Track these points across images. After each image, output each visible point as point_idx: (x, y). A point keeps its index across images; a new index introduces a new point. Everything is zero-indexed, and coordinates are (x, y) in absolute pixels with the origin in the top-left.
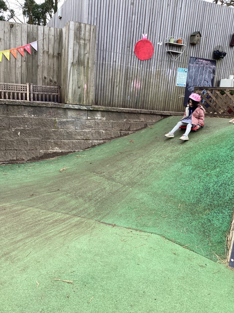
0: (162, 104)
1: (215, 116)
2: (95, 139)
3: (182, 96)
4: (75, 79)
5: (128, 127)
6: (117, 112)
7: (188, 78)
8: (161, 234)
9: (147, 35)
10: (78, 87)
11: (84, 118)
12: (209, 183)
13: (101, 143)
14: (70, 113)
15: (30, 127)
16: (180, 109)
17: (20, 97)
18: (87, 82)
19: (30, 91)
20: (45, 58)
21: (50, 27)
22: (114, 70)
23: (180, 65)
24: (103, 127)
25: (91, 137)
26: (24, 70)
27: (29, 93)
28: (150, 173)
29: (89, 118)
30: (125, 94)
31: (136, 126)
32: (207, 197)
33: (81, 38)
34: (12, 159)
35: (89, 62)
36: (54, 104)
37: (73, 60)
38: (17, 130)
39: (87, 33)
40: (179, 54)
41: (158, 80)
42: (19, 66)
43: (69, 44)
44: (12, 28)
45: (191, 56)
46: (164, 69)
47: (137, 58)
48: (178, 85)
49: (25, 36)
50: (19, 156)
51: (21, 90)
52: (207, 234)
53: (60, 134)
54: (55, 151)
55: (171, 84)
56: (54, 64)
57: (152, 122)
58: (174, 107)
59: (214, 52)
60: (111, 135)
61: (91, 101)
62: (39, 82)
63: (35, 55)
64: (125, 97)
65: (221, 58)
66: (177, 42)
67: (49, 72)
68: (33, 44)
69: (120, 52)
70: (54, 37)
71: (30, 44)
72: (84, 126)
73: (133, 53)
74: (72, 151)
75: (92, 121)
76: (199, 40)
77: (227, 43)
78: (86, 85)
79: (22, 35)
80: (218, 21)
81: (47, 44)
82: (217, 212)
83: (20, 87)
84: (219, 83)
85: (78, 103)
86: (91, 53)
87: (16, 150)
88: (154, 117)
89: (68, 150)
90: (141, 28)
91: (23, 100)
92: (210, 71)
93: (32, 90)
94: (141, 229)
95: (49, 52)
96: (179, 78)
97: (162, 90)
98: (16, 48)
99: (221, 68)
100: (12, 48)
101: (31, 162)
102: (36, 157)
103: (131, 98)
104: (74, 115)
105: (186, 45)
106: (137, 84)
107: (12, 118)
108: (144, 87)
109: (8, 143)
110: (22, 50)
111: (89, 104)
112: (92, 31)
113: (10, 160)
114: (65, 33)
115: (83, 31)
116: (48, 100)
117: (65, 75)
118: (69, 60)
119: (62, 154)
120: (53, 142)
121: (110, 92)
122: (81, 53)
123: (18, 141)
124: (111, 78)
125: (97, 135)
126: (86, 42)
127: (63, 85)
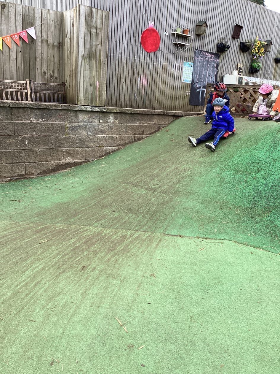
0: (169, 103)
2: (109, 146)
3: (188, 93)
4: (86, 75)
5: (142, 131)
6: (131, 113)
7: (194, 73)
8: (232, 239)
9: (153, 23)
10: (90, 85)
11: (97, 121)
12: (258, 186)
13: (115, 150)
14: (81, 116)
15: (39, 134)
17: (19, 97)
18: (99, 79)
19: (31, 89)
20: (44, 48)
21: (49, 10)
22: (120, 63)
23: (186, 58)
24: (116, 132)
25: (105, 144)
26: (20, 64)
27: (30, 93)
29: (101, 121)
30: (132, 91)
31: (150, 129)
32: (261, 200)
33: (92, 26)
34: (20, 174)
35: (102, 55)
36: (64, 105)
37: (83, 53)
38: (25, 139)
39: (99, 20)
40: (185, 46)
41: (165, 75)
42: (13, 58)
44: (4, 9)
45: (197, 49)
46: (171, 63)
47: (143, 50)
48: (184, 81)
49: (20, 20)
50: (28, 169)
51: (21, 89)
52: (274, 235)
53: (72, 142)
54: (67, 161)
55: (177, 80)
56: (55, 56)
57: (164, 124)
58: (181, 106)
59: (218, 45)
60: (125, 140)
61: (104, 101)
62: (38, 78)
63: (32, 45)
64: (131, 95)
65: (225, 51)
66: (183, 32)
67: (49, 66)
68: (30, 30)
69: (126, 42)
70: (53, 22)
71: (26, 30)
72: (97, 131)
73: (140, 44)
74: (85, 161)
75: (105, 125)
76: (205, 31)
77: (229, 34)
78: (98, 82)
79: (16, 18)
80: (222, 10)
81: (46, 31)
82: (276, 213)
83: (21, 84)
84: (222, 79)
85: (90, 104)
86: (103, 44)
87: (24, 162)
88: (167, 119)
89: (81, 160)
91: (23, 101)
92: (214, 65)
93: (33, 87)
95: (48, 40)
96: (185, 73)
97: (168, 87)
98: (10, 35)
99: (224, 62)
100: (5, 34)
101: (42, 176)
102: (48, 170)
103: (138, 96)
104: (85, 118)
105: (192, 36)
106: (144, 79)
107: (18, 124)
108: (151, 83)
109: (15, 155)
110: (17, 37)
111: (101, 105)
112: (104, 17)
113: (18, 174)
114: (72, 19)
115: (94, 17)
116: (52, 100)
117: (73, 70)
118: (79, 52)
119: (76, 165)
120: (65, 151)
121: (116, 90)
122: (92, 44)
123: (27, 152)
124: (117, 73)
125: (111, 141)
126: (97, 31)
127: (70, 82)
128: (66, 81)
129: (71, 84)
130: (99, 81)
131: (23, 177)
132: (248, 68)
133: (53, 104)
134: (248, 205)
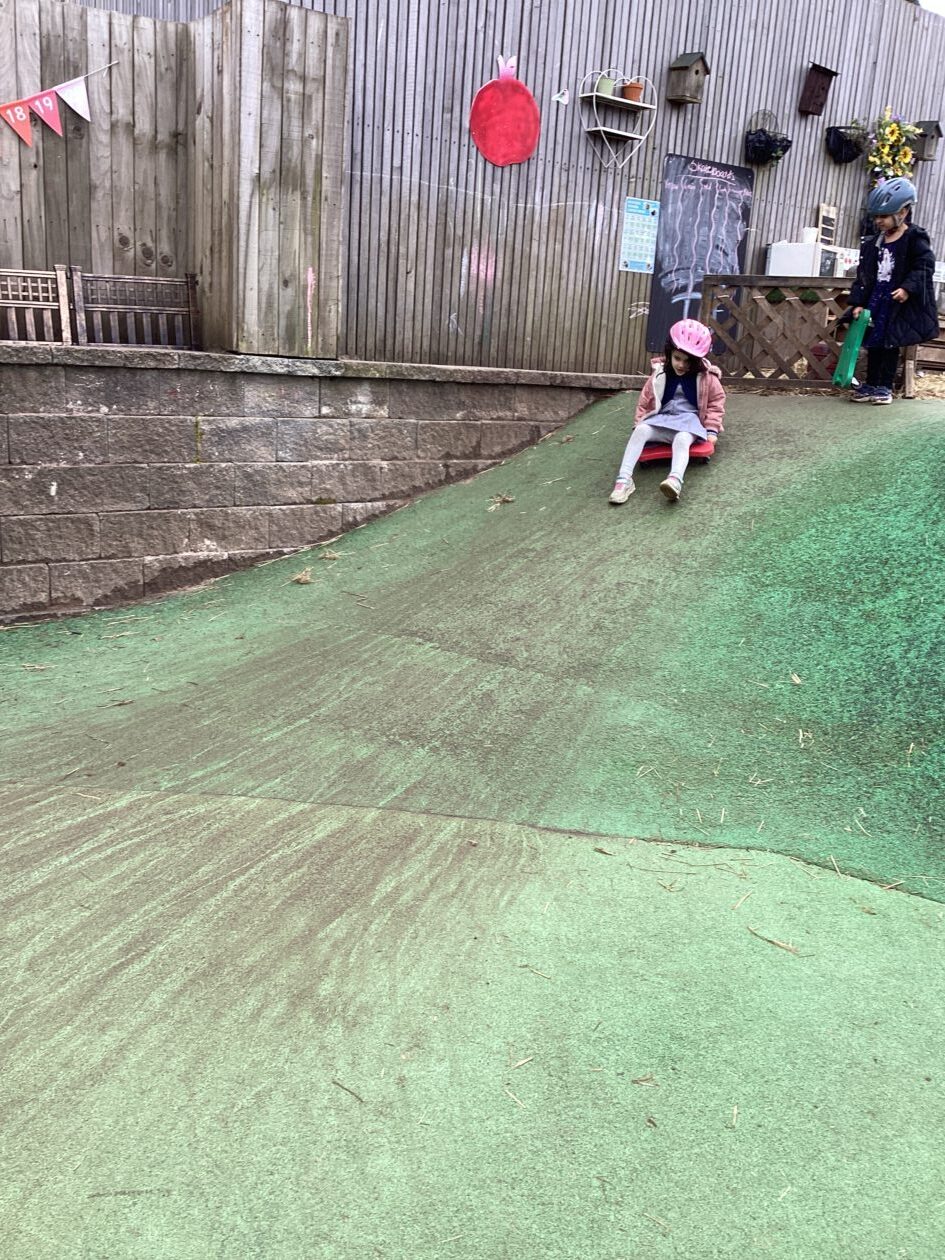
0: (573, 343)
1: (782, 388)
2: (355, 499)
3: (641, 310)
4: (269, 247)
5: (474, 444)
6: (434, 382)
7: (662, 238)
8: (782, 847)
9: (513, 61)
10: (281, 283)
11: (309, 411)
12: (883, 647)
13: (377, 512)
14: (253, 395)
15: (98, 460)
16: (635, 361)
17: (31, 329)
18: (317, 260)
19: (71, 299)
20: (120, 154)
21: (135, 17)
22: (395, 206)
23: (633, 184)
24: (379, 448)
25: (339, 492)
26: (34, 210)
27: (68, 311)
28: (637, 624)
29: (325, 410)
30: (439, 303)
31: (501, 438)
32: (894, 699)
33: (288, 71)
34: (29, 601)
35: (324, 174)
36: (190, 355)
37: (257, 166)
38: (46, 476)
39: (311, 50)
40: (630, 141)
41: (558, 247)
42: (10, 190)
43: (243, 98)
45: (671, 152)
46: (578, 203)
47: (479, 155)
48: (627, 266)
49: (32, 54)
50: (61, 584)
51: (36, 299)
53: (219, 484)
54: (202, 555)
55: (603, 262)
56: (158, 181)
57: (555, 417)
58: (615, 355)
59: (747, 138)
61: (333, 341)
62: (99, 261)
63: (77, 142)
64: (438, 318)
65: (773, 158)
66: (624, 91)
67: (138, 217)
68: (68, 90)
69: (418, 130)
70: (153, 60)
71: (55, 88)
72: (308, 447)
73: (467, 136)
74: (268, 553)
75: (339, 424)
76: (699, 87)
77: (788, 101)
78: (314, 271)
79: (20, 48)
80: (761, 13)
81: (125, 94)
83: (37, 282)
84: (763, 255)
85: (284, 348)
86: (330, 134)
87: (46, 561)
88: (563, 400)
89: (252, 548)
90: (491, 32)
91: (44, 340)
92: (733, 210)
93: (81, 293)
94: (699, 837)
95: (134, 126)
96: (631, 238)
97: (571, 286)
99: (769, 200)
101: (109, 607)
102: (131, 587)
103: (462, 320)
104: (267, 402)
105: (655, 107)
106: (483, 261)
107: (21, 424)
108: (507, 274)
109: (12, 534)
110: (21, 114)
111: (325, 354)
112: (331, 39)
113: (25, 604)
114: (216, 46)
115: (295, 41)
116: (148, 338)
117: (221, 230)
118: (242, 164)
119: (234, 567)
120: (193, 517)
121: (382, 298)
122: (289, 135)
123: (53, 522)
124: (384, 238)
125: (362, 482)
126: (307, 89)
127: (211, 273)
128: (198, 271)
129: (216, 280)
130: (317, 268)
131: (42, 613)
132: (857, 221)
133: (147, 350)
134: (847, 715)
